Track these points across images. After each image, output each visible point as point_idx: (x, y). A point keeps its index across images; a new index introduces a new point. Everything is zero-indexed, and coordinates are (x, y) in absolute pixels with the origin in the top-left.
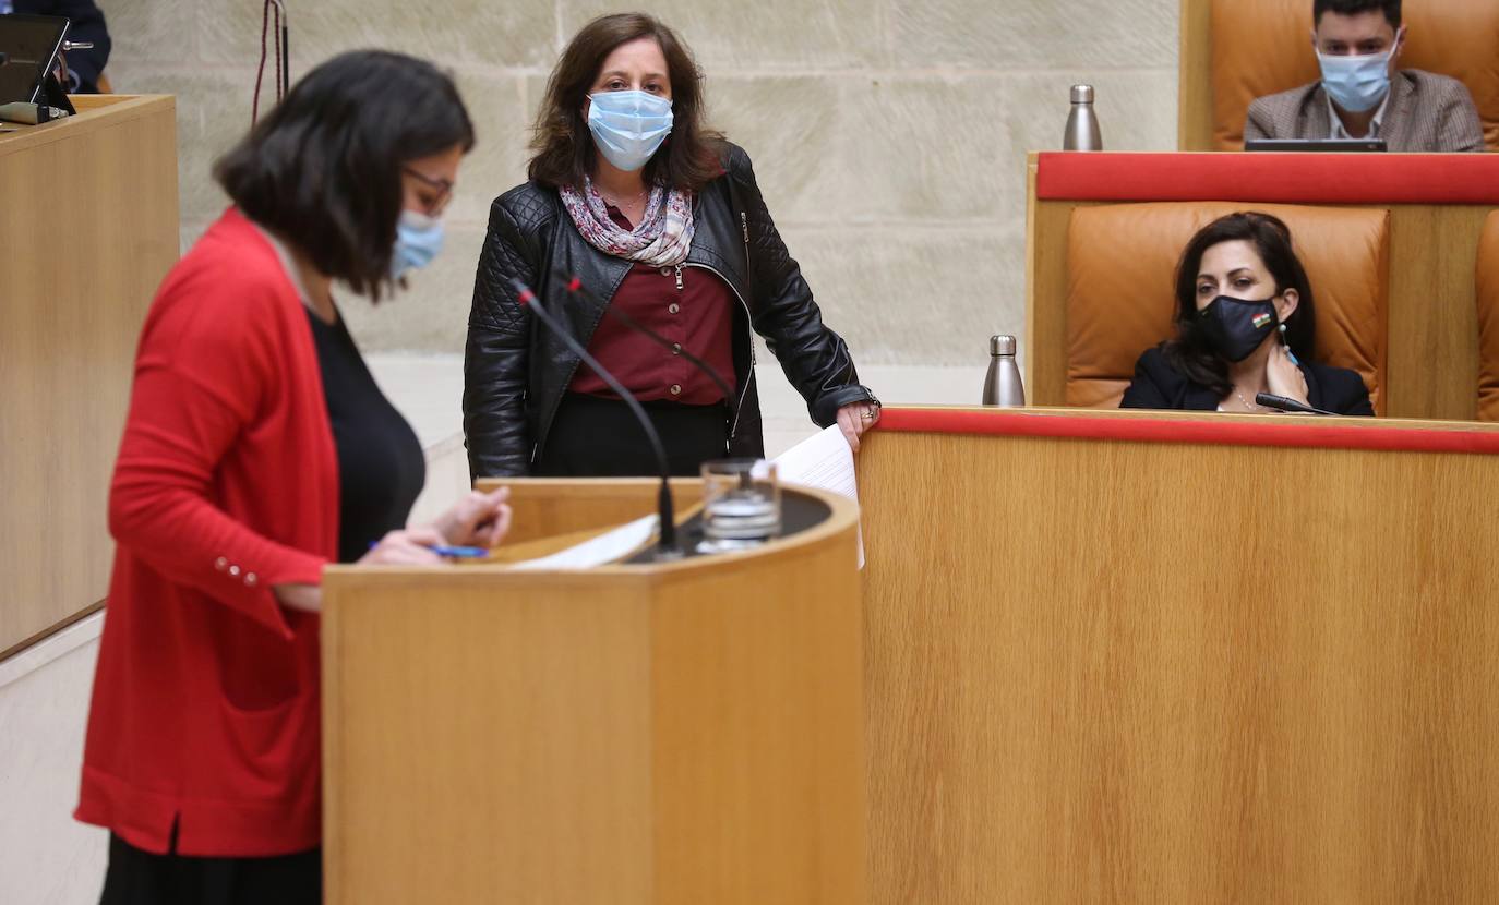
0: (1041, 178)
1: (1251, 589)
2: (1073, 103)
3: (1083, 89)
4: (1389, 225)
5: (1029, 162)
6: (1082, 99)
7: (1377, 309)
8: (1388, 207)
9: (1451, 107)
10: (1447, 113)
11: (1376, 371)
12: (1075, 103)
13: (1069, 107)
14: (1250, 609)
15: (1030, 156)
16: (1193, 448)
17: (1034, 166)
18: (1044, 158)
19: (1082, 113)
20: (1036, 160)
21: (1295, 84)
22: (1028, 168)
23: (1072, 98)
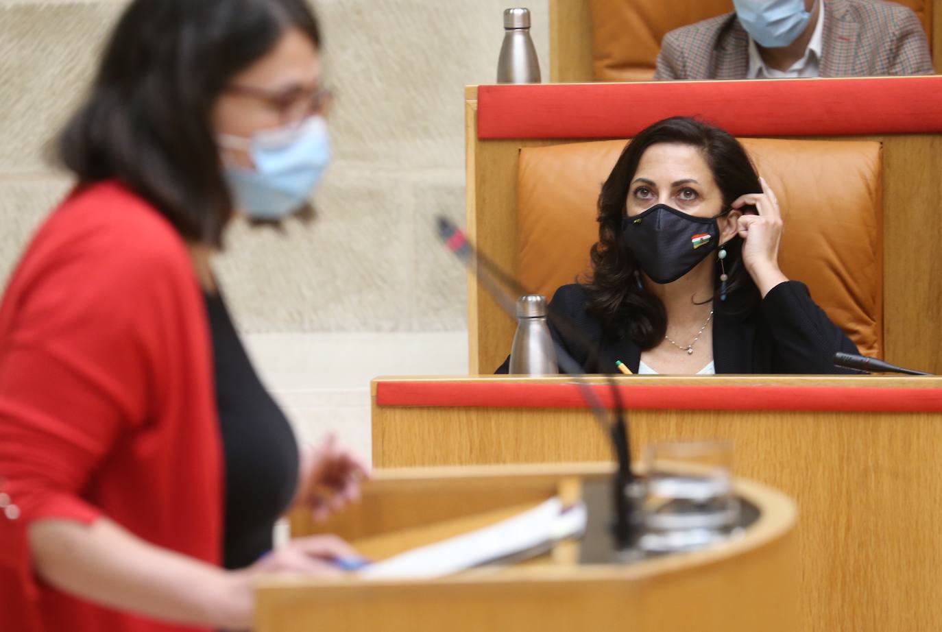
0: (480, 115)
1: (844, 577)
2: (507, 29)
3: (518, 12)
4: (883, 160)
5: (467, 98)
6: (518, 23)
7: (874, 253)
8: (881, 139)
9: (903, 37)
10: (900, 44)
11: (874, 323)
12: (509, 29)
13: (502, 33)
14: (843, 599)
15: (468, 90)
16: (771, 418)
17: (474, 102)
18: (483, 91)
19: (518, 40)
20: (476, 95)
21: (704, 16)
22: (467, 105)
23: (505, 24)
